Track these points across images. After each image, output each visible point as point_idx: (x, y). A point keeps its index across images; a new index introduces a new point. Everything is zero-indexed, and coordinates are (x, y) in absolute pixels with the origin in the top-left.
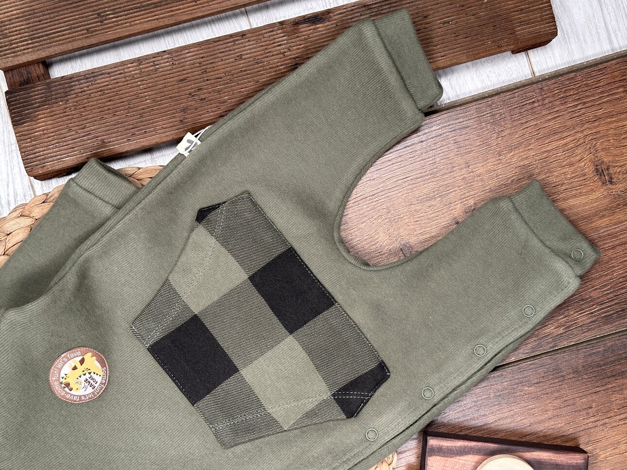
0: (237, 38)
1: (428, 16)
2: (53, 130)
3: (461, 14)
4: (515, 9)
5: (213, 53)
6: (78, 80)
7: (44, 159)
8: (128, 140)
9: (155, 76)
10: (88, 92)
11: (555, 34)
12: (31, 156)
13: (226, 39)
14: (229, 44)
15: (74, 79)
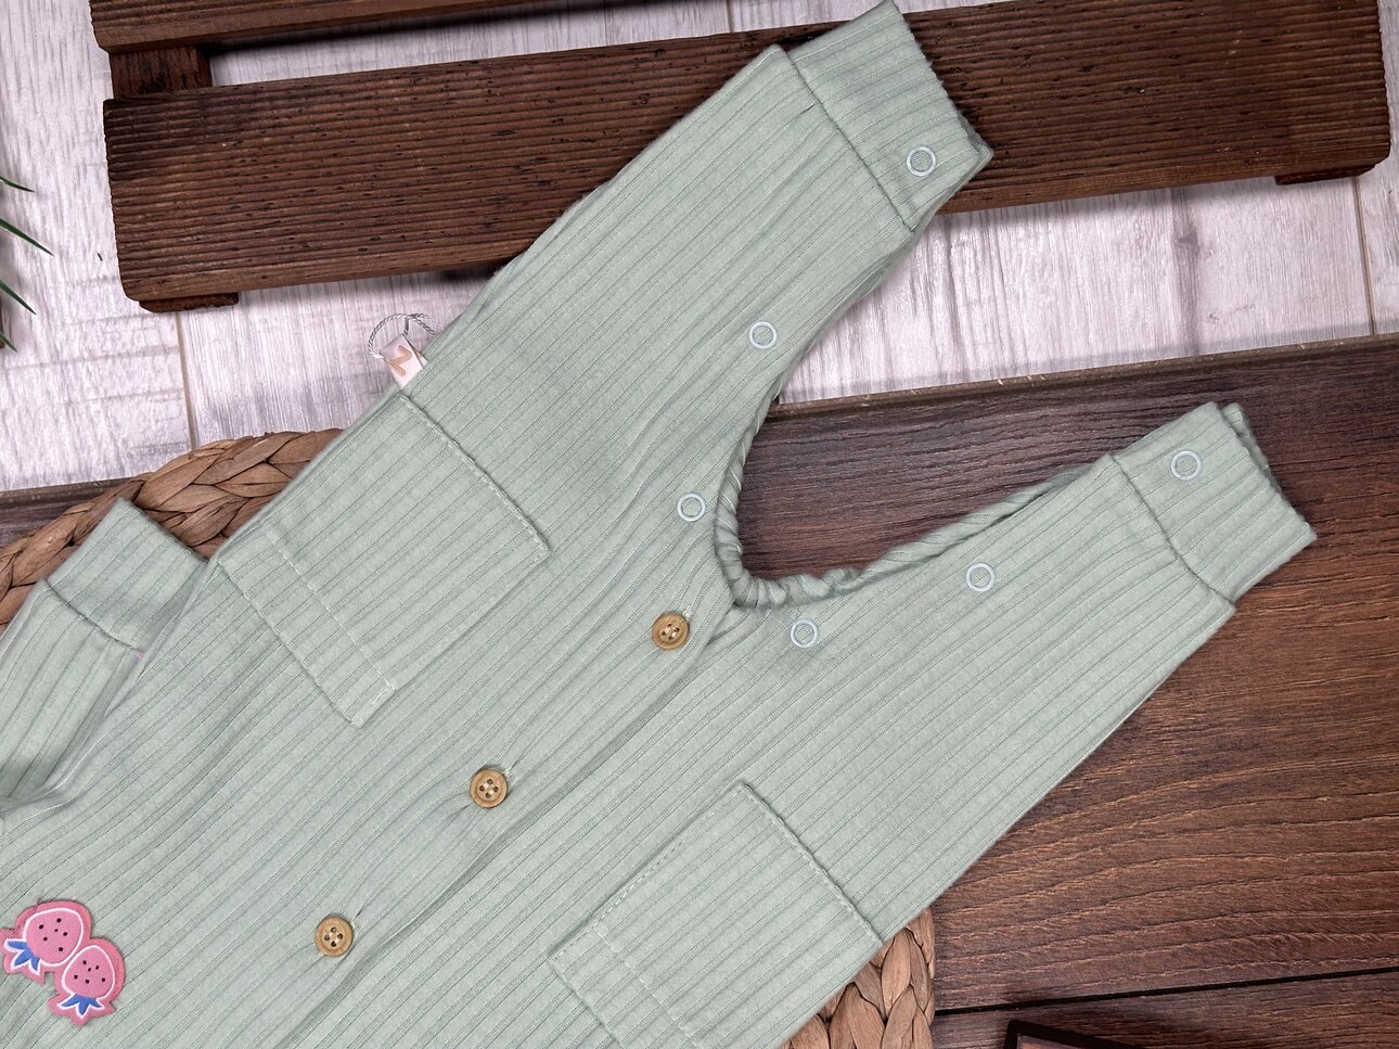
0: (645, 56)
1: (1092, 67)
2: (196, 201)
3: (1170, 75)
4: (1298, 82)
5: (584, 82)
6: (271, 99)
7: (167, 264)
8: (360, 250)
9: (445, 114)
10: (290, 129)
11: (1383, 152)
12: (139, 254)
13: (619, 55)
14: (625, 67)
15: (261, 96)
